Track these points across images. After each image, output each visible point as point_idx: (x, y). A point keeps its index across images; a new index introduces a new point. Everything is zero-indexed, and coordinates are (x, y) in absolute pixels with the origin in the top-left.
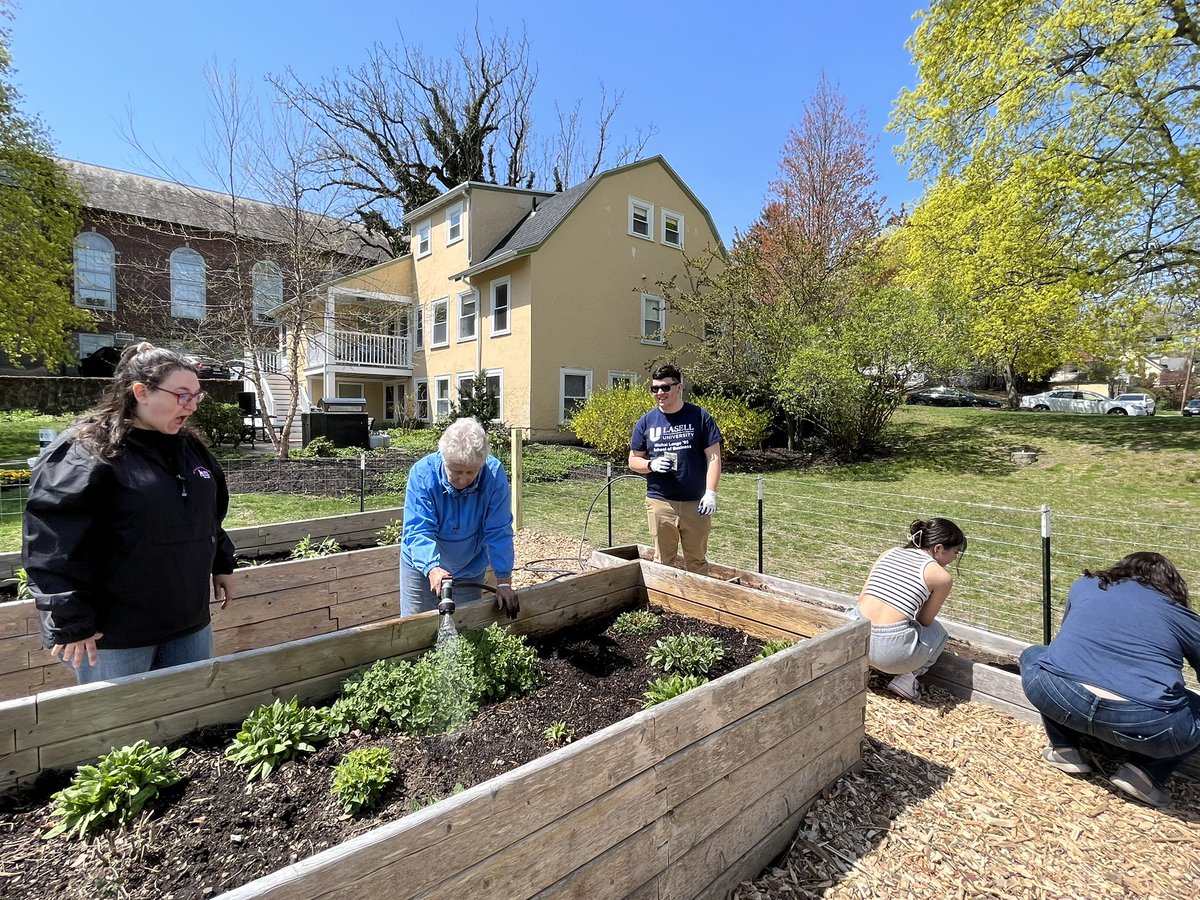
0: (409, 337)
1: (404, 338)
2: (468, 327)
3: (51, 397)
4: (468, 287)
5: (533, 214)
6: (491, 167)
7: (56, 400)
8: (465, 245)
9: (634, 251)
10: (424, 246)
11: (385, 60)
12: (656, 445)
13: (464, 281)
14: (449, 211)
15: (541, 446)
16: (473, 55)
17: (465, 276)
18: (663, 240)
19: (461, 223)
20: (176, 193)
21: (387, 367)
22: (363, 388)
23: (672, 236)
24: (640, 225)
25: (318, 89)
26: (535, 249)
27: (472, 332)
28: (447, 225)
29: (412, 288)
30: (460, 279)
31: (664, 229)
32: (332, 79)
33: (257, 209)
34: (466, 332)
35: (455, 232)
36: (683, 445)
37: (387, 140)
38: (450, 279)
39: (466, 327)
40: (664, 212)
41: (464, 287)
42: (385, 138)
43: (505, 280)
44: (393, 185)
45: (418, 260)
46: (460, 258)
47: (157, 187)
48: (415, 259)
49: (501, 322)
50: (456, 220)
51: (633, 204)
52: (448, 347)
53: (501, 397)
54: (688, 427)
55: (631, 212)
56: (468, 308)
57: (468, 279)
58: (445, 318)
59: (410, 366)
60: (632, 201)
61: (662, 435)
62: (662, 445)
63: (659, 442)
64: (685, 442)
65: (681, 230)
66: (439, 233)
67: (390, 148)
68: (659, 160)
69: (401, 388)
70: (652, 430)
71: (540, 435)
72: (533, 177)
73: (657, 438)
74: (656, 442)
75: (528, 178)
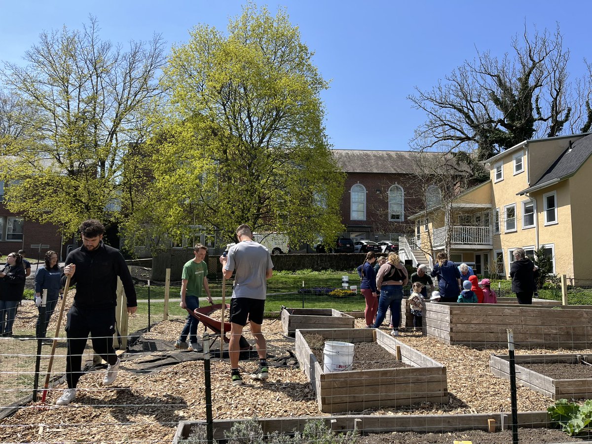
0: (490, 227)
1: (487, 227)
2: (529, 220)
3: (316, 263)
4: (528, 198)
5: (570, 150)
6: (538, 109)
7: (317, 265)
8: (526, 173)
10: (499, 176)
11: (468, 68)
13: (526, 195)
14: (515, 156)
15: (583, 289)
16: (523, 46)
17: (527, 193)
19: (522, 162)
20: (352, 156)
21: (478, 244)
22: (462, 256)
25: (430, 93)
26: (572, 175)
27: (532, 223)
28: (513, 163)
29: (492, 199)
30: (523, 194)
32: (438, 86)
33: (390, 156)
34: (528, 223)
35: (519, 167)
37: (468, 109)
38: (517, 194)
39: (528, 220)
41: (526, 198)
42: (467, 107)
43: (553, 193)
44: (470, 133)
45: (495, 183)
46: (523, 181)
47: (343, 154)
48: (493, 183)
49: (551, 217)
50: (519, 160)
52: (516, 232)
53: (553, 260)
56: (528, 210)
57: (528, 194)
58: (513, 216)
59: (491, 243)
66: (509, 168)
67: (471, 114)
69: (486, 257)
71: (581, 283)
72: (569, 110)
75: (566, 112)
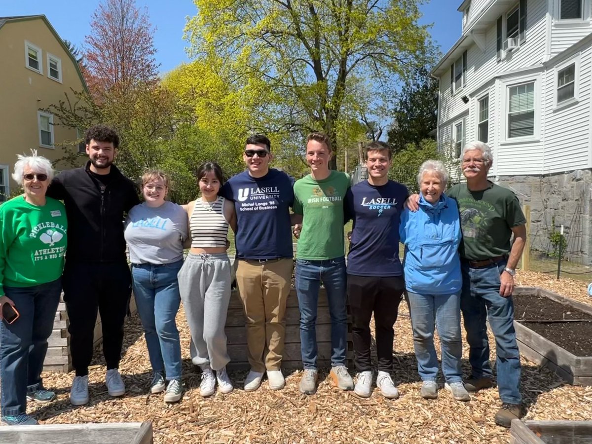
9: (30, 79)
12: (243, 205)
18: (49, 76)
23: (54, 73)
24: (33, 63)
31: (49, 68)
36: (269, 205)
40: (49, 56)
51: (28, 46)
54: (274, 189)
55: (27, 52)
60: (27, 44)
61: (249, 196)
62: (249, 204)
63: (247, 201)
64: (271, 203)
65: (59, 69)
68: (43, 18)
70: (240, 191)
73: (245, 199)
74: (243, 202)
